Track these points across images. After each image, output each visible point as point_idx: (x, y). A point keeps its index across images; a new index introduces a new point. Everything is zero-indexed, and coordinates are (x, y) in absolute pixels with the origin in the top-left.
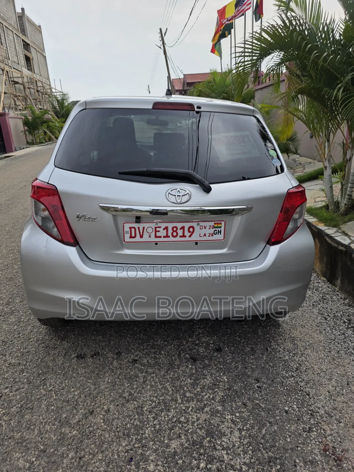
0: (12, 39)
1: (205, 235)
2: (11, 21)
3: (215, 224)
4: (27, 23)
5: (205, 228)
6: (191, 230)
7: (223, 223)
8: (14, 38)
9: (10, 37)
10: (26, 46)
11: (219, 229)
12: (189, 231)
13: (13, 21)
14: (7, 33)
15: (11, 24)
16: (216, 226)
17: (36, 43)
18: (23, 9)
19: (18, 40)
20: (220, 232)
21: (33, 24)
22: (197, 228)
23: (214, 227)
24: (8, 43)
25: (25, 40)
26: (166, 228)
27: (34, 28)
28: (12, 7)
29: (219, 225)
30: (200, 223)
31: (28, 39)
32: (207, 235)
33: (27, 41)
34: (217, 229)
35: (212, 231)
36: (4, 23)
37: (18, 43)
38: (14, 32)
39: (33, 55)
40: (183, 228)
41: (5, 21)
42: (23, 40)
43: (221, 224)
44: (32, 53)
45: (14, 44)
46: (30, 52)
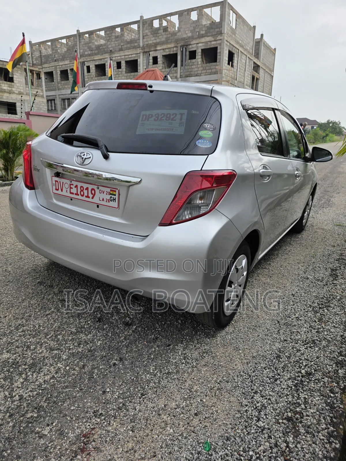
0: (245, 62)
1: (103, 200)
2: (248, 46)
3: (111, 190)
4: (262, 47)
5: (103, 193)
6: (93, 192)
7: (117, 191)
8: (246, 61)
9: (243, 61)
10: (256, 68)
11: (114, 197)
12: (92, 194)
13: (250, 46)
14: (241, 58)
15: (247, 49)
16: (112, 192)
17: (267, 64)
18: (262, 35)
19: (249, 62)
20: (115, 200)
21: (268, 47)
22: (97, 191)
23: (110, 194)
24: (240, 66)
25: (256, 62)
26: (76, 186)
27: (268, 51)
28: (252, 34)
29: (114, 193)
30: (100, 187)
31: (260, 61)
32: (105, 200)
33: (258, 63)
34: (113, 196)
35: (108, 197)
36: (240, 49)
37: (249, 66)
38: (248, 56)
39: (262, 75)
40: (87, 189)
41: (242, 46)
42: (254, 63)
43: (115, 191)
44: (260, 73)
45: (244, 67)
46: (259, 73)
